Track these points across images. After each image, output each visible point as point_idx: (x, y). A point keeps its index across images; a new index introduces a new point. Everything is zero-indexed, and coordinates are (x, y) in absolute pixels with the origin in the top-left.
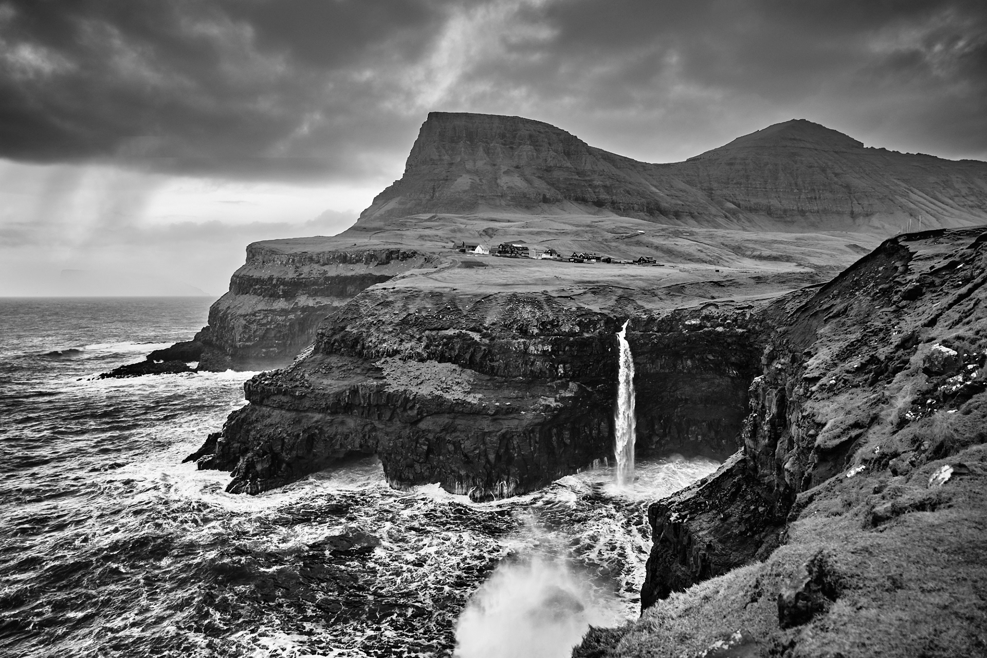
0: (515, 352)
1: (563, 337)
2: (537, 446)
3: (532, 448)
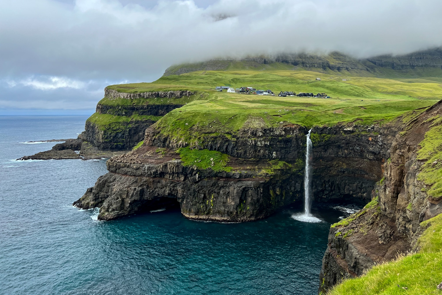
0: (250, 145)
1: (276, 137)
2: (262, 195)
3: (259, 196)
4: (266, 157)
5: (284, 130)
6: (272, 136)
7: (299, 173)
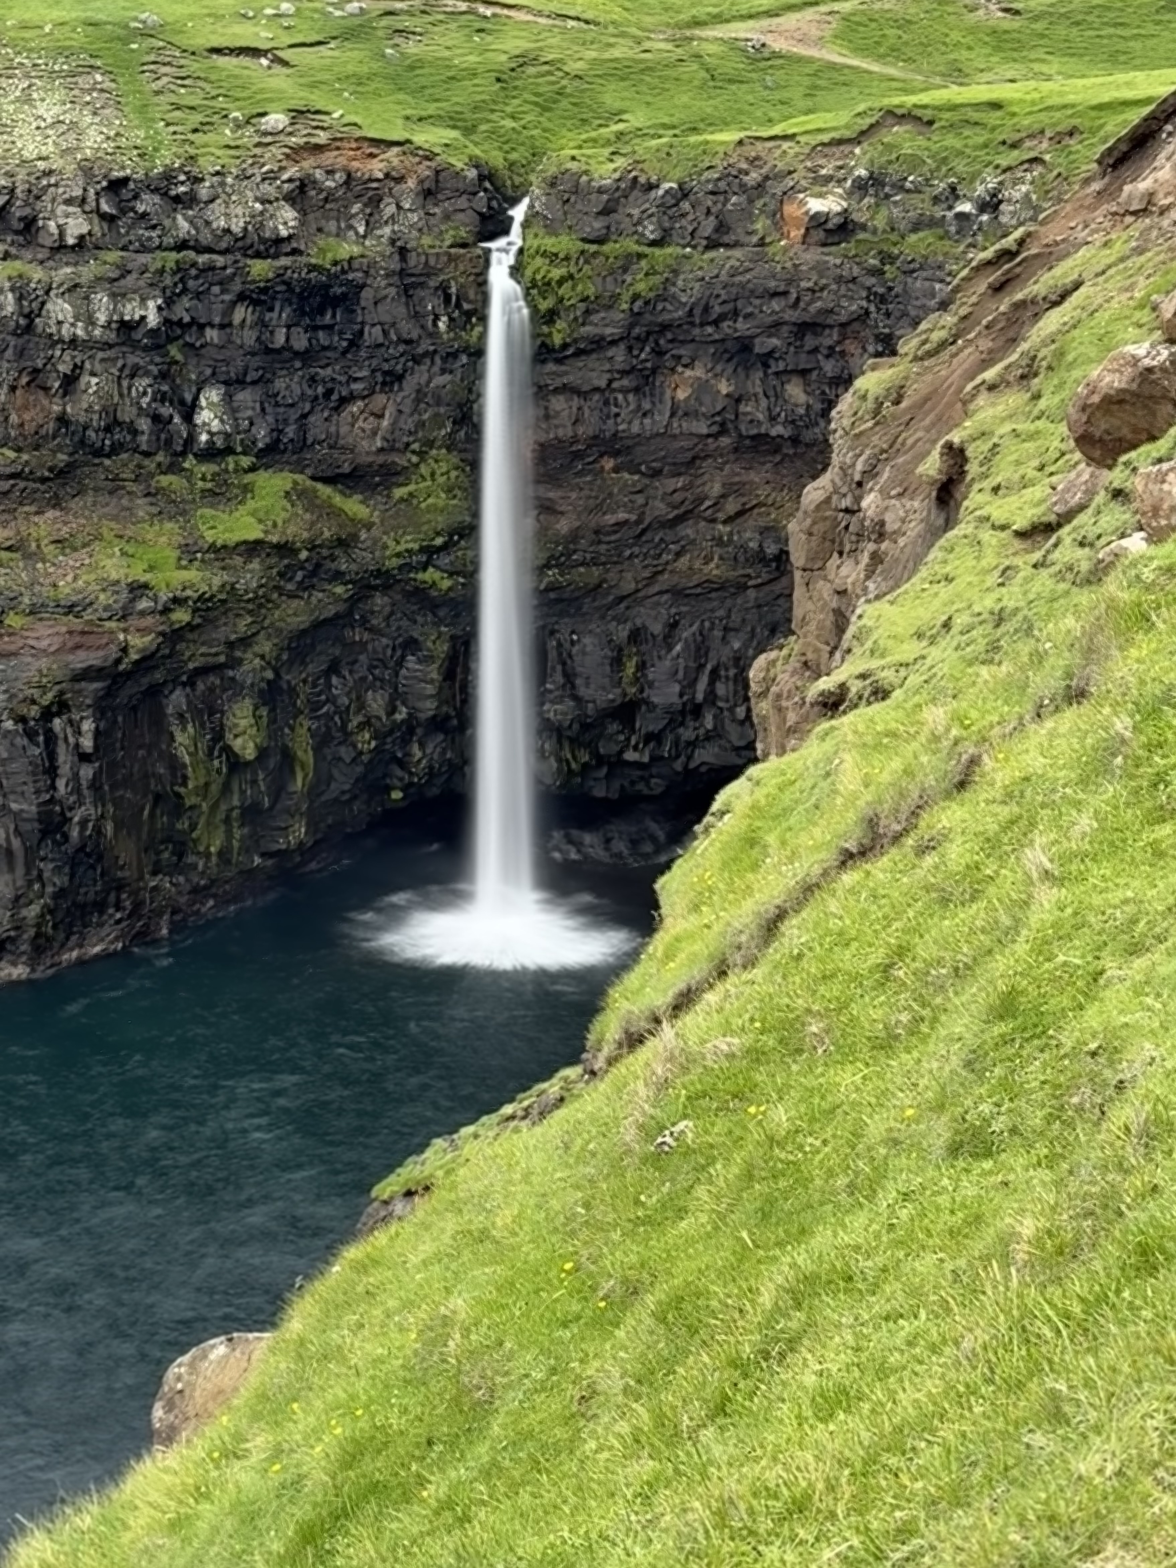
1: (220, 260)
2: (87, 772)
3: (61, 784)
4: (135, 432)
5: (290, 199)
6: (182, 246)
7: (430, 575)
